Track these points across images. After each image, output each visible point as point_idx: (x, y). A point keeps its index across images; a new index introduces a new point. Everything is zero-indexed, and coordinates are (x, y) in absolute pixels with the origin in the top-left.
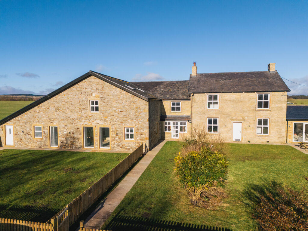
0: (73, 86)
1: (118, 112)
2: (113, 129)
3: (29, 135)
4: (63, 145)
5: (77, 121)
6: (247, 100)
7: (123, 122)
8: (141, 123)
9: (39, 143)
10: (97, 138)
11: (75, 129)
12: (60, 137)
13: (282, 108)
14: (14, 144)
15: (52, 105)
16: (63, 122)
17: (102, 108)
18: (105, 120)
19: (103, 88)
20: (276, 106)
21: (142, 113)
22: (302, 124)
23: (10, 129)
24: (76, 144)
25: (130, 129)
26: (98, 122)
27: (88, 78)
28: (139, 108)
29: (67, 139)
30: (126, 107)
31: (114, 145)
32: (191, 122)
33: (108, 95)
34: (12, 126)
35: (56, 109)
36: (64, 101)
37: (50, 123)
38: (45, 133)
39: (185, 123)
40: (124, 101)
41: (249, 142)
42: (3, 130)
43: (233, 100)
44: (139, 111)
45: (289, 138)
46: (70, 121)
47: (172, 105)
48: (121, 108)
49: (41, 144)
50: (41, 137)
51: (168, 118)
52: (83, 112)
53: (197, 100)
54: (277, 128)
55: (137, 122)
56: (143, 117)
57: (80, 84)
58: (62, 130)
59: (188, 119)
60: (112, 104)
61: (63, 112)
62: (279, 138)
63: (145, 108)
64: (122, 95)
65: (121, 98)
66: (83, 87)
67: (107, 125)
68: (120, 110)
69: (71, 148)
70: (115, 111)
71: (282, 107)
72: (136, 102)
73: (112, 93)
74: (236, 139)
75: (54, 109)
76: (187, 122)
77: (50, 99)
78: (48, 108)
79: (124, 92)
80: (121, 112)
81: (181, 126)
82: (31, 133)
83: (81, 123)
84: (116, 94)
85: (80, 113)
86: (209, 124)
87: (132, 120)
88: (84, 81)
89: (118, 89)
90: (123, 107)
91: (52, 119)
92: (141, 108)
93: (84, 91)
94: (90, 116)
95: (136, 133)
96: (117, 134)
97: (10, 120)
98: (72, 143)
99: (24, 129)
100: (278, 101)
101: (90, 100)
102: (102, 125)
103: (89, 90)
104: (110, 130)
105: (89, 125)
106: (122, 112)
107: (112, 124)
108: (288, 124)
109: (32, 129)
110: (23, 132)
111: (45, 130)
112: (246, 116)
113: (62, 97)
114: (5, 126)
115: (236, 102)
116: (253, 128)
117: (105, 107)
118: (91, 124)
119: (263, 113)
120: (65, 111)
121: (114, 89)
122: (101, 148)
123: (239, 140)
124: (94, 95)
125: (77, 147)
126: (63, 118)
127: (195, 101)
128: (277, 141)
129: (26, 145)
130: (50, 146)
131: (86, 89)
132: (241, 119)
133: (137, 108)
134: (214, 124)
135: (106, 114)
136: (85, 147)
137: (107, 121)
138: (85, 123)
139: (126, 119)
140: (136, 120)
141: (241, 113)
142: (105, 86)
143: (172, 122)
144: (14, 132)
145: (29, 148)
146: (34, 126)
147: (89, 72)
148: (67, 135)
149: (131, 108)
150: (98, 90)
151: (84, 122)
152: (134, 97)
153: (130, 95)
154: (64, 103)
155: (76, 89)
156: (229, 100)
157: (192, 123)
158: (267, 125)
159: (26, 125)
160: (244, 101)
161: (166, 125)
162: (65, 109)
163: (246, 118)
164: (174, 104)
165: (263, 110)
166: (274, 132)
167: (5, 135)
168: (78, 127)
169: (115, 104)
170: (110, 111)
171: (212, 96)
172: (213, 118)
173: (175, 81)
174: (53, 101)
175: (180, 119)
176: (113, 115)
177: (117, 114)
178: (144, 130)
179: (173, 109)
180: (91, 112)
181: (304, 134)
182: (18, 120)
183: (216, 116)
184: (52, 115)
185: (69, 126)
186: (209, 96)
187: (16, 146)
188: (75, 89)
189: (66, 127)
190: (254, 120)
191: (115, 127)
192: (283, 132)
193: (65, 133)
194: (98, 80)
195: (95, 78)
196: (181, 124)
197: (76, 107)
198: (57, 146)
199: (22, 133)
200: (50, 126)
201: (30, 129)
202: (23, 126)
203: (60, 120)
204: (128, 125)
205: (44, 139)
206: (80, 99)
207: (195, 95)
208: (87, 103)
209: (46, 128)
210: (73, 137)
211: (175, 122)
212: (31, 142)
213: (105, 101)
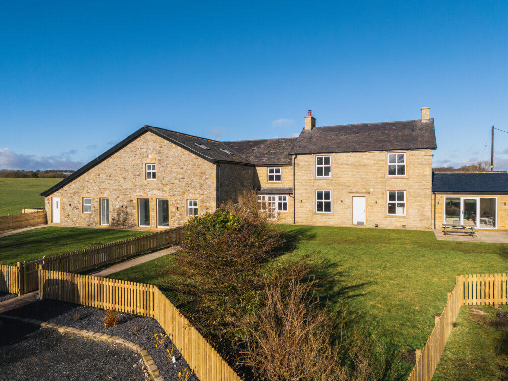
0: (127, 146)
1: (179, 179)
2: (173, 202)
3: (77, 209)
4: (115, 223)
5: (130, 191)
6: (372, 162)
7: (184, 193)
8: (206, 193)
9: (88, 219)
10: (154, 214)
11: (128, 201)
12: (111, 212)
13: (426, 175)
14: (61, 221)
15: (103, 171)
16: (115, 192)
17: (159, 174)
18: (163, 190)
19: (161, 147)
20: (416, 171)
21: (207, 180)
22: (459, 199)
23: (57, 202)
24: (130, 222)
25: (194, 201)
26: (155, 192)
27: (144, 135)
28: (205, 173)
29: (118, 215)
30: (189, 172)
31: (174, 224)
32: (293, 196)
33: (167, 157)
34: (59, 198)
35: (107, 176)
36: (117, 166)
37: (100, 194)
38: (94, 207)
39: (286, 197)
40: (186, 163)
41: (377, 226)
42: (49, 203)
43: (352, 164)
44: (204, 177)
45: (439, 222)
46: (122, 191)
47: (270, 173)
48: (182, 174)
49: (90, 221)
50: (90, 213)
51: (263, 190)
52: (137, 179)
53: (302, 164)
54: (418, 206)
55: (202, 192)
56: (210, 186)
57: (135, 143)
58: (114, 203)
59: (290, 192)
60: (171, 168)
61: (115, 179)
62: (421, 220)
63: (212, 173)
64: (183, 156)
65: (182, 161)
66: (138, 147)
67: (165, 196)
68: (181, 176)
69: (124, 227)
70: (175, 178)
71: (425, 173)
72: (201, 165)
73: (172, 153)
74: (358, 222)
75: (104, 176)
76: (287, 197)
77: (101, 164)
78: (99, 175)
79: (186, 152)
80: (182, 178)
81: (280, 202)
82: (80, 208)
83: (135, 194)
84: (176, 154)
85: (134, 180)
86: (319, 199)
87: (196, 190)
88: (139, 139)
89: (179, 148)
90: (185, 172)
91: (102, 190)
92: (207, 173)
93: (139, 152)
94: (145, 185)
95: (201, 206)
96: (177, 208)
97: (56, 190)
98: (125, 220)
99: (72, 202)
100: (419, 164)
101: (146, 164)
102: (159, 196)
103: (145, 150)
104: (170, 203)
105: (145, 197)
106: (184, 179)
107: (171, 195)
108: (436, 199)
109: (81, 202)
110: (70, 205)
111: (95, 203)
112: (371, 188)
113: (114, 160)
114: (51, 198)
115: (355, 166)
116: (381, 205)
117: (163, 173)
118: (147, 195)
119: (397, 183)
120: (117, 178)
121: (173, 148)
122: (159, 227)
123: (362, 223)
124: (150, 156)
125: (130, 225)
126: (114, 187)
127: (298, 165)
128: (419, 225)
129: (73, 223)
130: (100, 224)
131: (141, 149)
132: (364, 191)
133: (202, 173)
134: (325, 199)
135: (164, 182)
136: (140, 226)
137: (165, 192)
138: (140, 194)
139: (188, 188)
140: (200, 190)
141: (364, 183)
142: (163, 145)
143: (267, 197)
144: (61, 206)
145: (77, 225)
146: (83, 198)
147: (144, 127)
148: (119, 210)
149: (194, 173)
150: (155, 151)
151: (139, 192)
152: (198, 158)
153: (194, 155)
154: (116, 168)
155: (131, 149)
156: (346, 164)
157: (294, 198)
158: (403, 201)
159: (74, 197)
160: (368, 165)
161: (259, 201)
162: (117, 176)
163: (372, 190)
164: (271, 171)
165: (397, 178)
166: (414, 211)
167: (52, 210)
168: (131, 199)
169: (175, 169)
170: (169, 177)
171: (322, 158)
172: (324, 191)
173: (283, 139)
174: (105, 166)
175: (278, 191)
176: (173, 183)
177: (177, 181)
178: (210, 203)
179: (271, 178)
180: (147, 179)
181: (462, 215)
182: (66, 191)
183: (328, 188)
184: (103, 184)
185: (121, 197)
186: (318, 158)
187: (62, 224)
188: (128, 149)
189: (118, 200)
190: (383, 194)
191: (175, 199)
192: (427, 211)
193: (117, 207)
194: (155, 137)
195: (152, 134)
196: (280, 199)
197: (130, 173)
198: (108, 225)
199: (70, 207)
200: (100, 198)
201: (79, 202)
202: (71, 198)
203: (111, 190)
204: (191, 196)
205: (94, 215)
206: (135, 162)
207: (298, 157)
208: (142, 168)
209: (96, 200)
210: (127, 212)
211: (272, 196)
212: (80, 219)
213: (163, 164)
